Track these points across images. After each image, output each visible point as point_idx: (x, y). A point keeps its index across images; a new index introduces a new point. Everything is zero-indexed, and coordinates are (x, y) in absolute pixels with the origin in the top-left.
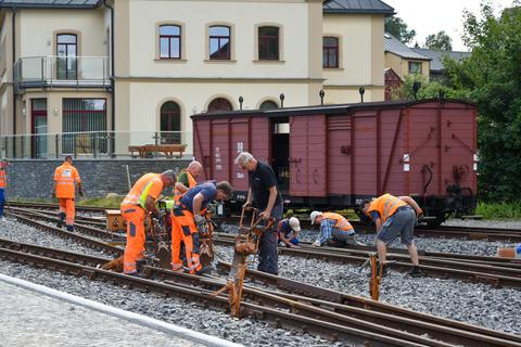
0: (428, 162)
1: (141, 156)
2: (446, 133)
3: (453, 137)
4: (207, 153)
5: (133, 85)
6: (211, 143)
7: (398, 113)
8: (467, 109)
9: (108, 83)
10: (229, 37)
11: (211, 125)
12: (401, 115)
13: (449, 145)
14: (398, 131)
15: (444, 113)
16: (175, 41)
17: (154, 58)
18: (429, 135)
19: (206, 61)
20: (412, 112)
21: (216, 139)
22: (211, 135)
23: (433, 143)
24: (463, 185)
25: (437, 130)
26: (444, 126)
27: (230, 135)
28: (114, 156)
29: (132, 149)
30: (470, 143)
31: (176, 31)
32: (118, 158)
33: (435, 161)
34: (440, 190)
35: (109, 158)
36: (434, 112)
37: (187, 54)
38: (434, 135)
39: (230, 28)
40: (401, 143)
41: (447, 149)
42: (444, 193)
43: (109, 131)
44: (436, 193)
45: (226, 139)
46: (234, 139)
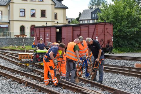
0: (102, 39)
1: (17, 37)
2: (106, 31)
3: (108, 32)
4: (38, 36)
5: (14, 22)
6: (39, 34)
7: (94, 26)
8: (111, 25)
9: (9, 21)
10: (35, 12)
11: (39, 29)
12: (96, 26)
13: (107, 34)
14: (94, 30)
15: (106, 26)
16: (23, 13)
17: (19, 16)
18: (102, 32)
19: (30, 17)
20: (98, 25)
21: (40, 33)
22: (39, 32)
23: (103, 34)
24: (110, 45)
25: (104, 30)
26: (106, 29)
27: (45, 32)
28: (10, 37)
29: (15, 36)
30: (111, 34)
31: (24, 11)
32: (11, 38)
33: (104, 38)
34: (105, 46)
35: (9, 38)
36: (103, 26)
37: (26, 15)
38: (103, 32)
39: (35, 10)
40: (95, 33)
41: (106, 35)
42: (105, 47)
43: (9, 32)
44: (104, 47)
45: (44, 33)
46: (46, 33)
